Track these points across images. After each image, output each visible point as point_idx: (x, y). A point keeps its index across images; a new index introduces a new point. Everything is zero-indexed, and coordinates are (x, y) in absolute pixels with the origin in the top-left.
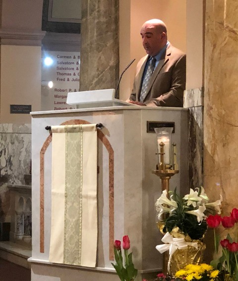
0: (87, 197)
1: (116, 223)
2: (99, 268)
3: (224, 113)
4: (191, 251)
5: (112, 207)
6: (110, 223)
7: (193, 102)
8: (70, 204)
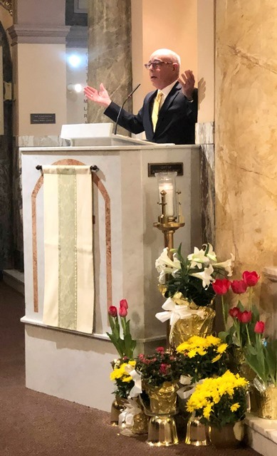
0: (82, 251)
1: (113, 284)
2: (96, 335)
3: (236, 155)
4: (197, 320)
5: (109, 264)
6: (108, 283)
7: (205, 138)
8: (63, 258)
